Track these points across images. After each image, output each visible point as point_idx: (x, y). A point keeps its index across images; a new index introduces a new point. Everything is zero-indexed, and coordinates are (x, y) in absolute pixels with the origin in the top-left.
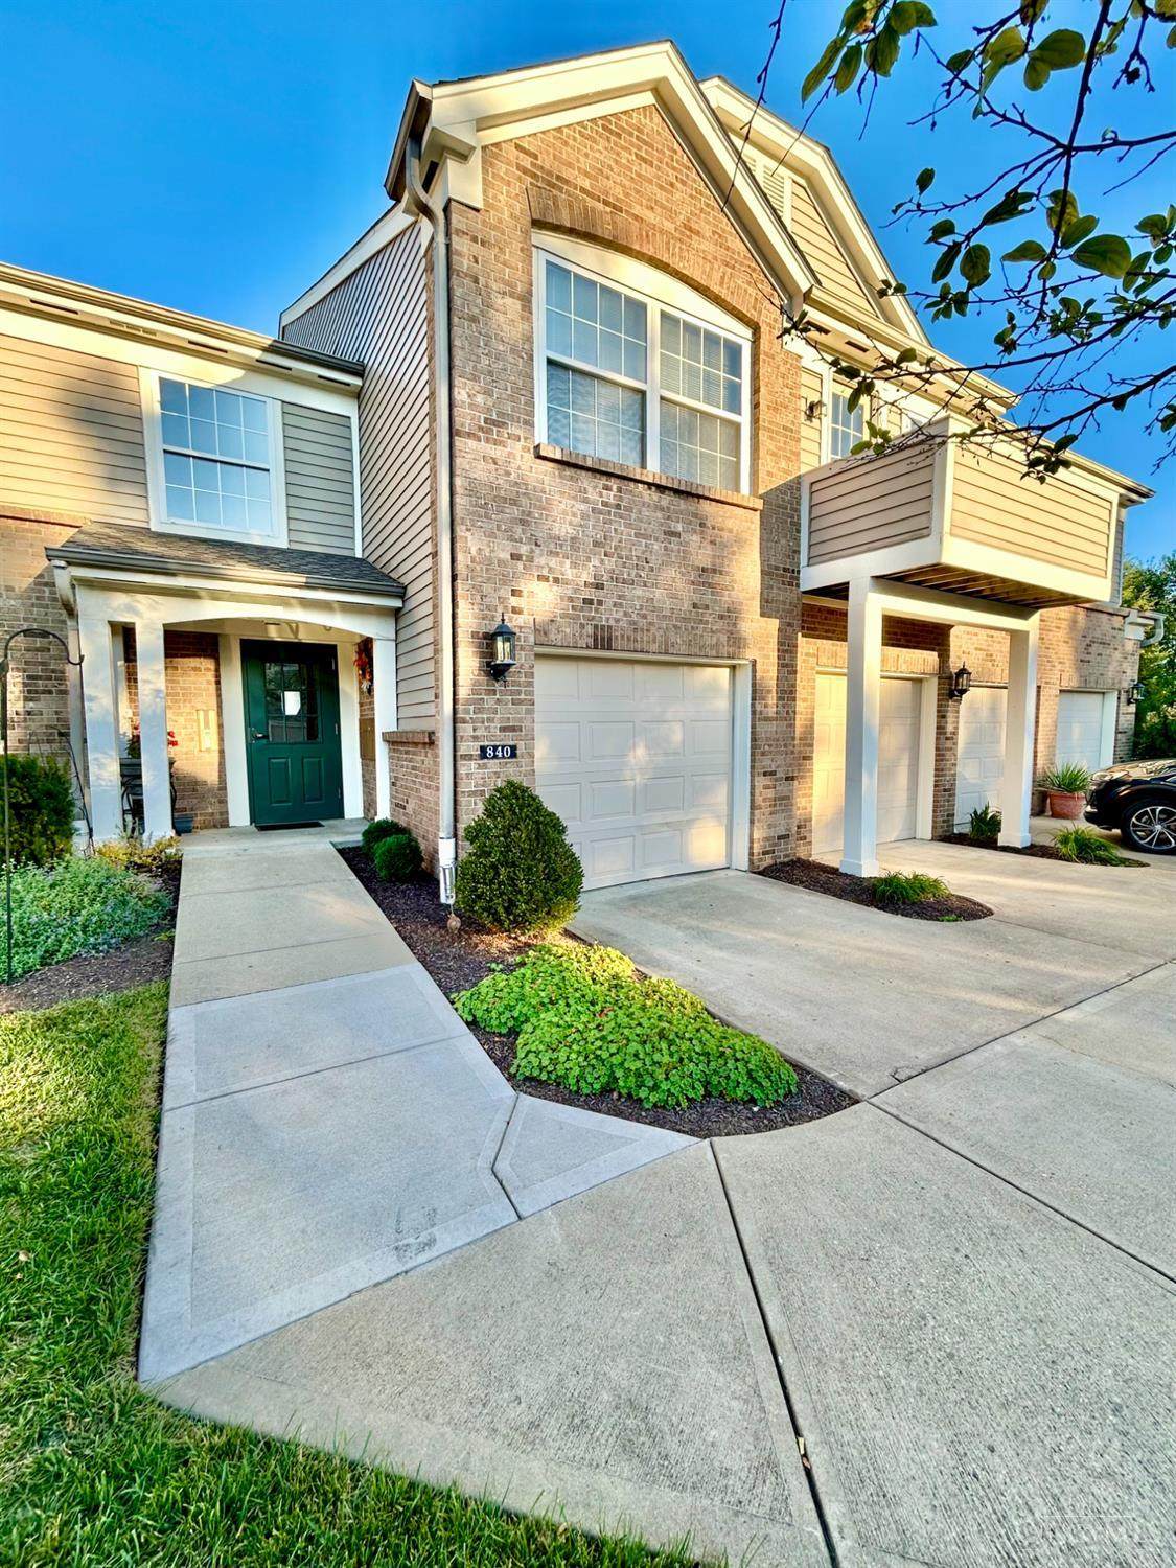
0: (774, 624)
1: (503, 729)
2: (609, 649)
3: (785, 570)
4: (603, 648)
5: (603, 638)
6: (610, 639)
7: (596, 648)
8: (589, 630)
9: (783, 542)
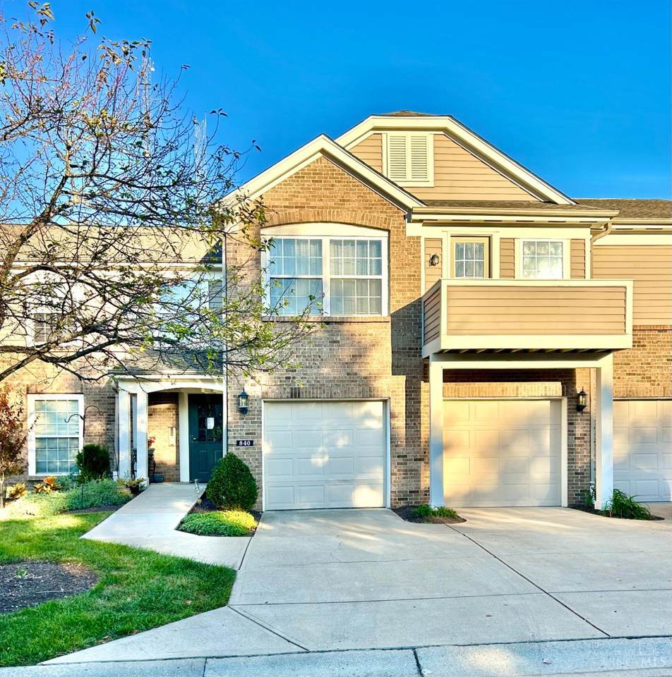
0: (402, 379)
1: (247, 434)
2: (299, 397)
3: (410, 349)
4: (295, 397)
5: (295, 393)
6: (299, 393)
7: (292, 397)
8: (288, 390)
9: (409, 335)
